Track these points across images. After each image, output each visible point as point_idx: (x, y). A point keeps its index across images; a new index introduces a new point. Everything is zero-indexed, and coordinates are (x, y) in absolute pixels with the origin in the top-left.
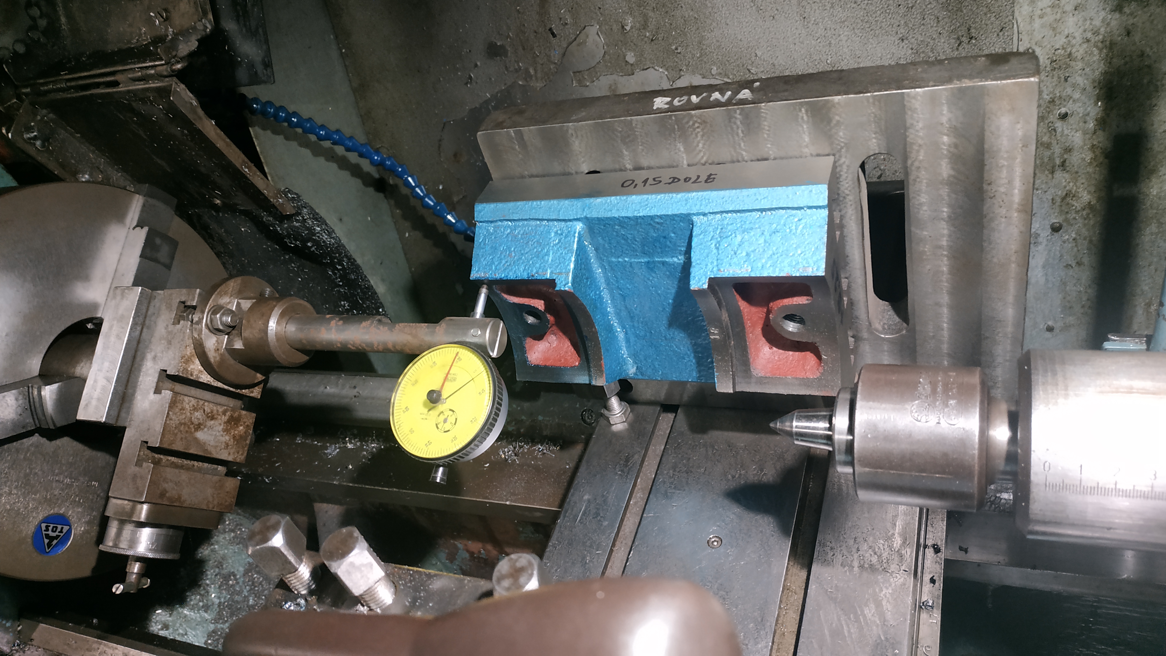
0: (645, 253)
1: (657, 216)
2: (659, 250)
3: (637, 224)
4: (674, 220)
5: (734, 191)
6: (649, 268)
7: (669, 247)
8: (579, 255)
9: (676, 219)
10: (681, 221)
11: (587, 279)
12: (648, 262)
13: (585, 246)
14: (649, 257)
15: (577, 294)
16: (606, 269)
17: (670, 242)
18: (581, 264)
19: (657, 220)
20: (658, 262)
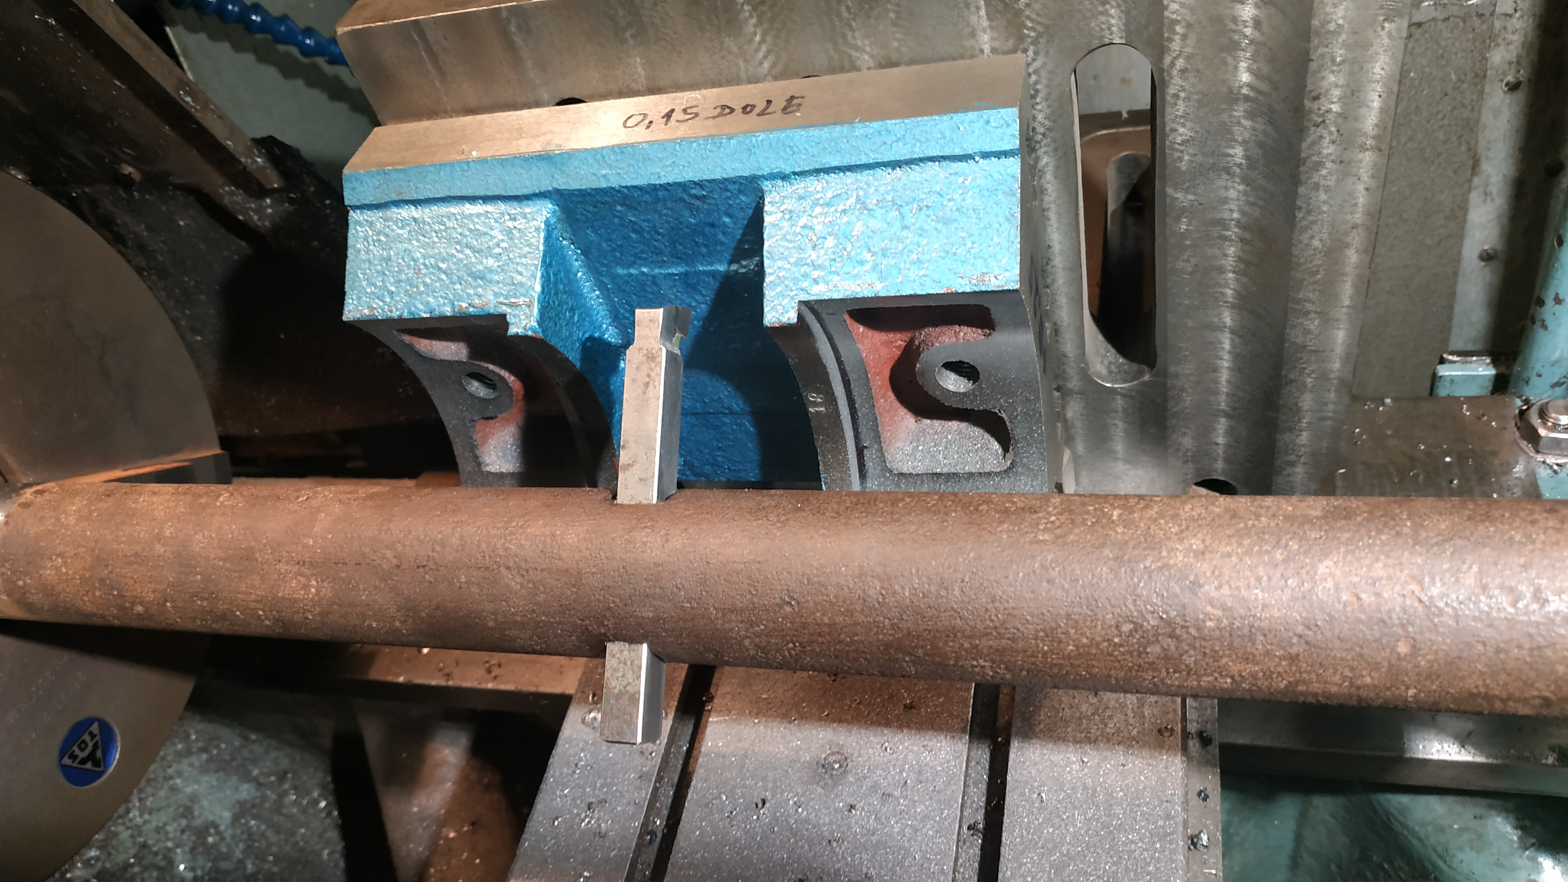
0: (678, 258)
1: (695, 183)
2: (704, 250)
3: (658, 200)
4: (727, 190)
5: (838, 128)
6: (688, 285)
7: (722, 244)
8: (550, 265)
9: (730, 187)
10: (740, 191)
11: (572, 310)
12: (686, 274)
13: (563, 247)
14: (687, 265)
15: (554, 342)
16: (608, 289)
17: (724, 233)
18: (556, 283)
19: (694, 191)
20: (706, 273)
